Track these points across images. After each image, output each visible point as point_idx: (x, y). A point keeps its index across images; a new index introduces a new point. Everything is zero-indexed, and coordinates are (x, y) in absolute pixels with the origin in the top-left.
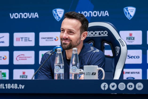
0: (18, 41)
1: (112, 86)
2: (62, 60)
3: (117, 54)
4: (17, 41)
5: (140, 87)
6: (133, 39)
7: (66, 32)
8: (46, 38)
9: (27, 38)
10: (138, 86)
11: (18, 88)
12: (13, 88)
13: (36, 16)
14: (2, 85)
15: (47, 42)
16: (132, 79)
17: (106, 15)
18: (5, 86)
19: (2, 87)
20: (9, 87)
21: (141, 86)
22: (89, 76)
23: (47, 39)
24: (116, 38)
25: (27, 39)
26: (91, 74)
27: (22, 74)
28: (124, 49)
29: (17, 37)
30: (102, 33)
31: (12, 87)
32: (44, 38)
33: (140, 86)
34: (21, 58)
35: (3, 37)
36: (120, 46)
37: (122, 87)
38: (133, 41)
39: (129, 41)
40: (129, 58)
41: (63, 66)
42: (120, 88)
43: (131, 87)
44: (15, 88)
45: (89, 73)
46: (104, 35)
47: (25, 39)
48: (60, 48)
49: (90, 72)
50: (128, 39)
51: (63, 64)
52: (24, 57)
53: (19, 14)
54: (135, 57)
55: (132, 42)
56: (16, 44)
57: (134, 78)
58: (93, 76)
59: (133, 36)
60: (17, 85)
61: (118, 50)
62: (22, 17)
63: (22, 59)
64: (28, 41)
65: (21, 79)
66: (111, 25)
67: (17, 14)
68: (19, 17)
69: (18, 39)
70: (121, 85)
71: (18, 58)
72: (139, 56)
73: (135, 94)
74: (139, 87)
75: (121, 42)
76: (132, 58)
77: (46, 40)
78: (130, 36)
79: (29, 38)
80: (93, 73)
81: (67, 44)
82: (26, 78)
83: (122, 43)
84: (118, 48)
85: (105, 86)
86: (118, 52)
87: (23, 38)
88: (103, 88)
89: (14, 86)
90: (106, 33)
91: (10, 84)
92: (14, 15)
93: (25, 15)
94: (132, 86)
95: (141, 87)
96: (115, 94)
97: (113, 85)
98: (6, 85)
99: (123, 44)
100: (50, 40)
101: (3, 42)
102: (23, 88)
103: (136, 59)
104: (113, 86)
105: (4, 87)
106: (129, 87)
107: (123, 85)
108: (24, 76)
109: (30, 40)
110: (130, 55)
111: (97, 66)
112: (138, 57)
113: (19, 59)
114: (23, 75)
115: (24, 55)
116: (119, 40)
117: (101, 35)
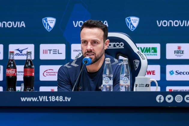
1: (168, 98)
3: (136, 67)
4: (43, 53)
6: (181, 52)
7: (89, 43)
8: (79, 50)
9: (56, 50)
11: (64, 101)
12: (58, 101)
14: (45, 97)
18: (48, 99)
19: (45, 99)
20: (53, 100)
24: (134, 51)
25: (56, 52)
31: (56, 99)
34: (48, 74)
38: (183, 55)
39: (178, 54)
40: (177, 74)
42: (177, 100)
43: (188, 99)
44: (60, 100)
45: (142, 84)
46: (120, 47)
47: (53, 52)
50: (176, 53)
52: (52, 72)
54: (185, 73)
55: (180, 56)
59: (182, 49)
60: (62, 97)
61: (137, 64)
63: (50, 75)
75: (140, 55)
76: (181, 74)
78: (179, 50)
83: (142, 56)
84: (137, 61)
87: (52, 50)
89: (59, 98)
90: (122, 45)
91: (55, 96)
98: (50, 97)
99: (143, 57)
102: (69, 100)
107: (180, 97)
110: (178, 71)
115: (52, 70)
116: (137, 52)
117: (116, 47)
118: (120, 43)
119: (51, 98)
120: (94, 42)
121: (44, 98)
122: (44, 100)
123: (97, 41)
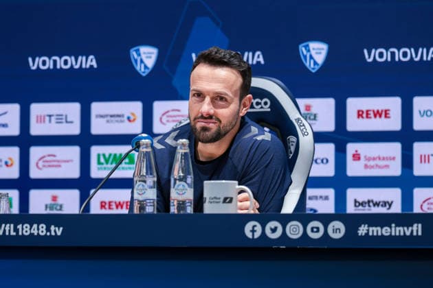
0: (41, 121)
1: (271, 229)
2: (151, 168)
3: (291, 153)
4: (37, 122)
5: (338, 231)
6: (312, 117)
7: (208, 99)
8: (106, 116)
9: (62, 115)
10: (333, 230)
11: (48, 234)
12: (36, 234)
13: (92, 64)
15: (108, 124)
16: (312, 212)
17: (258, 63)
18: (16, 230)
19: (10, 231)
20: (26, 232)
21: (339, 229)
22: (215, 204)
23: (109, 118)
24: (290, 116)
25: (61, 119)
26: (222, 200)
27: (49, 201)
28: (306, 141)
29: (39, 114)
30: (258, 104)
31: (32, 231)
32: (102, 116)
33: (337, 229)
35: (5, 113)
36: (297, 136)
37: (295, 230)
38: (314, 124)
41: (154, 182)
42: (290, 233)
43: (315, 231)
44: (41, 234)
45: (215, 198)
46: (262, 108)
47: (57, 119)
48: (147, 140)
49: (218, 197)
51: (154, 177)
52: (54, 161)
53: (50, 58)
54: (319, 161)
56: (36, 129)
57: (315, 211)
58: (225, 204)
59: (313, 111)
60: (44, 226)
61: (292, 145)
62: (58, 67)
63: (49, 166)
64: (65, 124)
65: (48, 212)
66: (279, 85)
67: (46, 58)
68: (52, 67)
69: (40, 119)
70: (292, 227)
71: (41, 164)
72: (328, 157)
73: (326, 247)
74: (335, 231)
75: (300, 126)
77: (108, 121)
78: (307, 112)
79: (66, 116)
80: (225, 199)
81: (211, 129)
82: (61, 209)
83: (302, 128)
84: (293, 139)
85: (255, 229)
86: (293, 149)
87: (53, 115)
88: (249, 235)
89: (38, 229)
90: (266, 103)
91: (30, 224)
92: (39, 60)
93: (65, 62)
94: (318, 228)
95: (340, 232)
96: (281, 247)
97: (273, 227)
98: (20, 227)
99: (304, 130)
100: (117, 121)
101: (5, 126)
102: (59, 233)
103: (322, 165)
104: (274, 230)
105: (14, 231)
106: (312, 231)
107: (297, 226)
108: (55, 206)
109: (69, 120)
111: (236, 182)
112: (325, 161)
113: (44, 166)
114: (53, 202)
115: (55, 156)
116: (296, 120)
117: (254, 108)
118: (261, 99)
119: (23, 229)
120: (218, 98)
121: (7, 229)
122: (7, 234)
123: (226, 97)
